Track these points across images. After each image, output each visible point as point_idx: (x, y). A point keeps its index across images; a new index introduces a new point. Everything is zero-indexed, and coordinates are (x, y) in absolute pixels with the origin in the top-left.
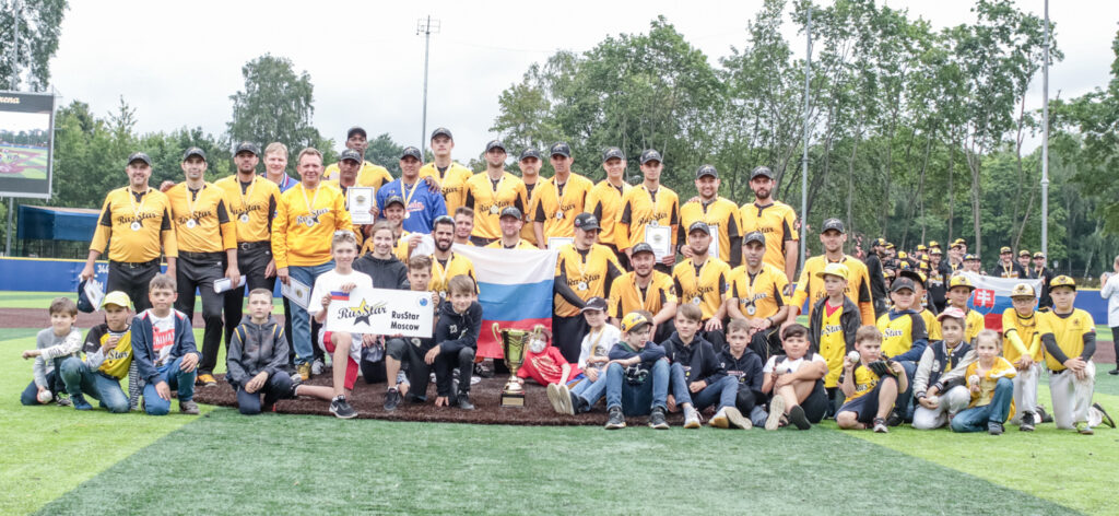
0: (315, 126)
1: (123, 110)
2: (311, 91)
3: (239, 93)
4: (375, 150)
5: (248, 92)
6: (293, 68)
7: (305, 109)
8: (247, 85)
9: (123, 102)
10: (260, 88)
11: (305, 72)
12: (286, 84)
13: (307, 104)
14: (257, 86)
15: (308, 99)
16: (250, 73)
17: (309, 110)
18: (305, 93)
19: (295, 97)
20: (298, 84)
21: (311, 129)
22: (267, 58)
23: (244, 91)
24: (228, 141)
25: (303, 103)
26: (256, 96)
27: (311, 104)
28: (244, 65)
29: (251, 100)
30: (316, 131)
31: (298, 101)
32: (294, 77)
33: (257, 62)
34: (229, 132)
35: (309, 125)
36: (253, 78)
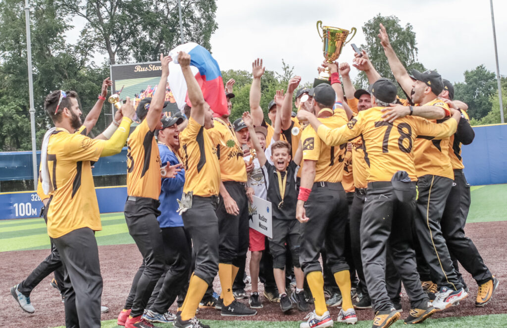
0: (420, 62)
1: (285, 69)
2: (414, 37)
3: (362, 45)
4: (475, 77)
5: (369, 44)
6: (399, 23)
7: (412, 50)
8: (367, 39)
9: (284, 64)
10: (376, 40)
11: (408, 24)
12: (396, 35)
13: (413, 47)
14: (374, 39)
15: (412, 43)
16: (368, 30)
17: (414, 51)
18: (409, 39)
19: (403, 43)
20: (403, 33)
21: (417, 64)
22: (378, 18)
23: (365, 44)
24: (360, 82)
25: (410, 47)
26: (375, 46)
27: (416, 46)
28: (364, 26)
29: (372, 49)
30: (422, 65)
31: (405, 45)
32: (401, 29)
33: (372, 22)
34: (360, 74)
35: (416, 61)
36: (371, 33)
